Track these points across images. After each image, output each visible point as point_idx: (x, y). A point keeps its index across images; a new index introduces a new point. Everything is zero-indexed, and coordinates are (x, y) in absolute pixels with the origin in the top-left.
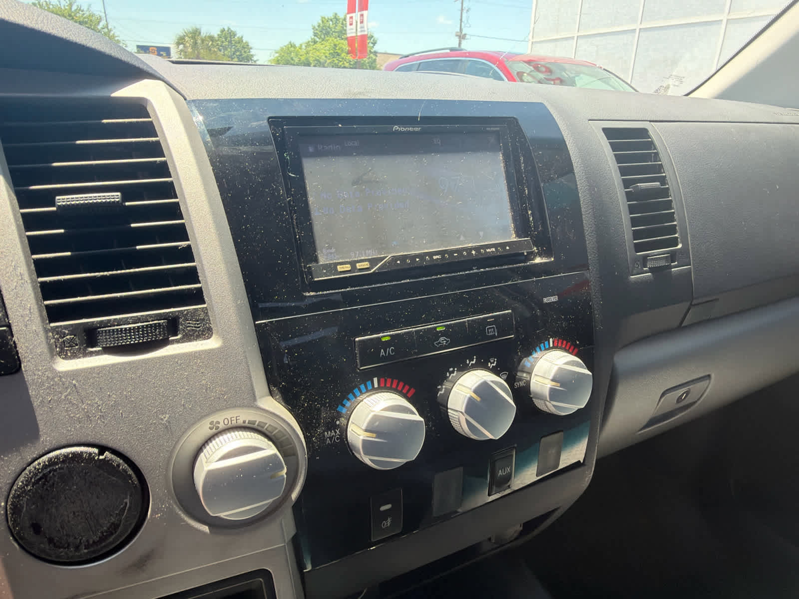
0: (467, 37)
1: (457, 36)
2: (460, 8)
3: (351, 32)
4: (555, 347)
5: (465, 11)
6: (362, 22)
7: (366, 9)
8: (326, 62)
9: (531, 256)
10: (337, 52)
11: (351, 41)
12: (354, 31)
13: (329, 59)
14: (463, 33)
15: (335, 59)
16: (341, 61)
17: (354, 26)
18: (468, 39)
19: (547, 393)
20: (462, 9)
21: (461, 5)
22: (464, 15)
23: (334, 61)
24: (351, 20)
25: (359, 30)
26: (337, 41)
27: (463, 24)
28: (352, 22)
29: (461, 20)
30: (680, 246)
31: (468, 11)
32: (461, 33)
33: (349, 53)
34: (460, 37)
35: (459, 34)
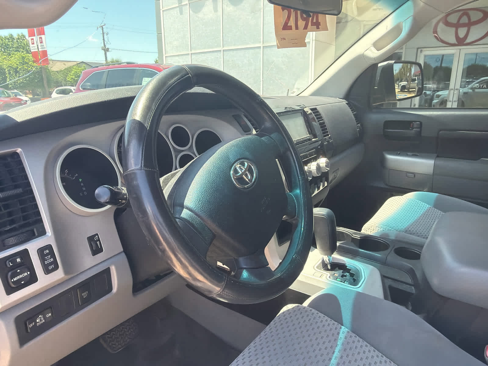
0: (110, 50)
1: (103, 49)
2: (102, 33)
3: (33, 48)
4: (322, 157)
5: (105, 34)
6: (41, 42)
7: (44, 34)
8: (18, 68)
9: (312, 139)
10: (25, 62)
11: (35, 54)
12: (36, 47)
13: (20, 66)
14: (107, 48)
15: (24, 66)
16: (30, 67)
17: (35, 45)
18: (110, 51)
19: (325, 166)
20: (103, 34)
21: (102, 31)
22: (105, 36)
23: (24, 67)
24: (33, 41)
25: (39, 47)
26: (24, 54)
27: (105, 42)
28: (34, 42)
29: (104, 39)
30: (330, 136)
31: (107, 34)
32: (106, 48)
33: (34, 62)
34: (104, 50)
35: (104, 48)
